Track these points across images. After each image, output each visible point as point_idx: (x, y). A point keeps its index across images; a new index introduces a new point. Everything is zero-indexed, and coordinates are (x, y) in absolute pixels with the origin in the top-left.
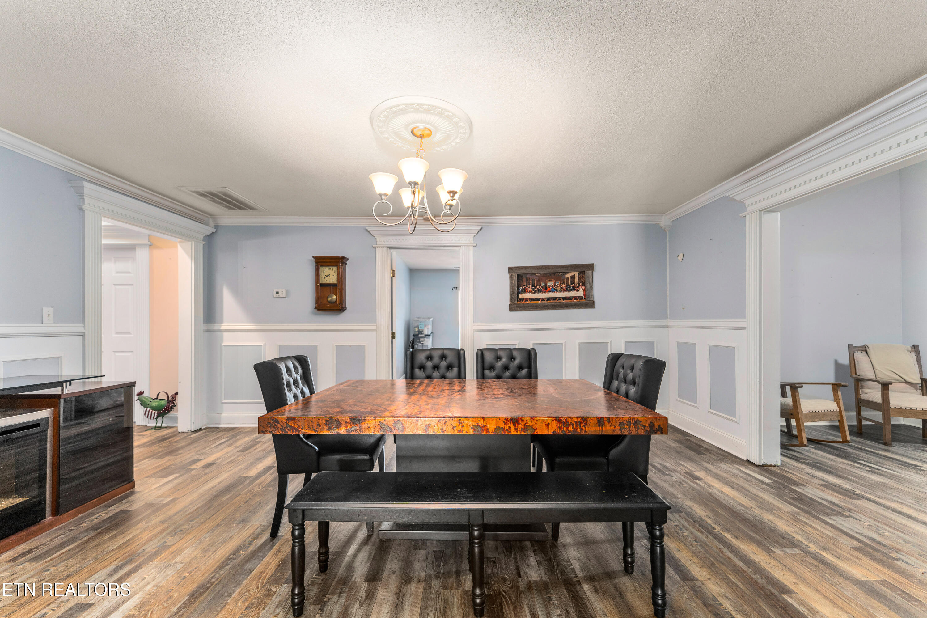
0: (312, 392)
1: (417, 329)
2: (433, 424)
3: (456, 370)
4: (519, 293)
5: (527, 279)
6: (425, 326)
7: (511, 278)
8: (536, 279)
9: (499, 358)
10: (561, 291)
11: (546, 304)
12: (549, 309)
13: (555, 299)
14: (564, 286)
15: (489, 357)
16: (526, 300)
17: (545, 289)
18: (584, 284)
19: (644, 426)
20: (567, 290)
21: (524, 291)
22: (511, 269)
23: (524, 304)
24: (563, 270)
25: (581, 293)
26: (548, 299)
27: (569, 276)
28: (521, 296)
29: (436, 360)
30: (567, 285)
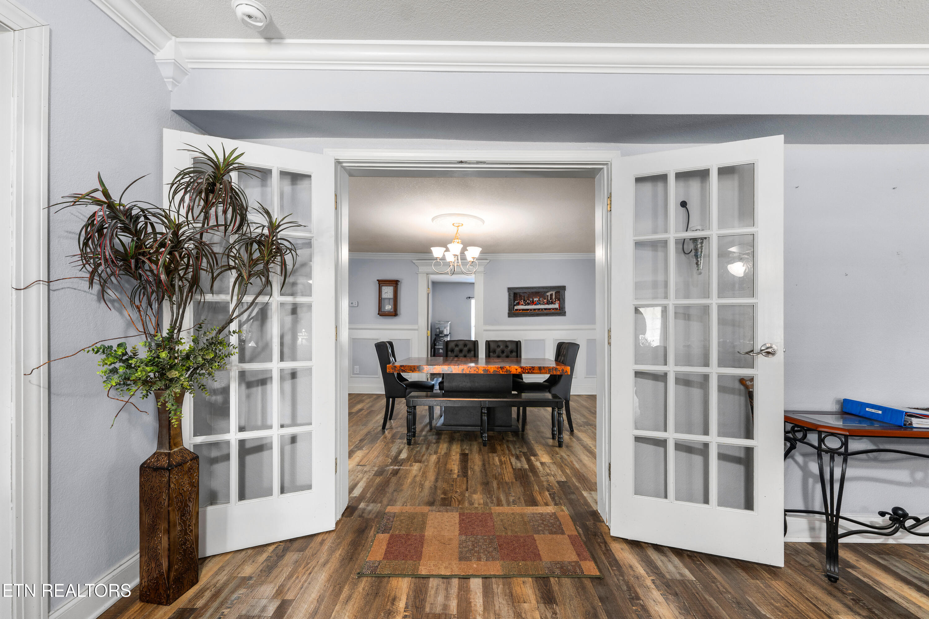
0: (395, 361)
1: (438, 330)
2: (465, 369)
3: (472, 353)
4: (514, 305)
5: (520, 296)
6: (445, 328)
7: (509, 295)
8: (526, 296)
9: (499, 346)
10: (543, 304)
11: (533, 313)
12: (535, 316)
13: (539, 309)
14: (545, 301)
15: (493, 346)
16: (520, 310)
17: (533, 303)
18: (559, 300)
19: (560, 371)
20: (548, 303)
21: (518, 304)
22: (509, 289)
23: (518, 313)
24: (545, 290)
25: (556, 306)
26: (535, 310)
27: (549, 294)
28: (516, 308)
29: (461, 347)
30: (548, 300)
